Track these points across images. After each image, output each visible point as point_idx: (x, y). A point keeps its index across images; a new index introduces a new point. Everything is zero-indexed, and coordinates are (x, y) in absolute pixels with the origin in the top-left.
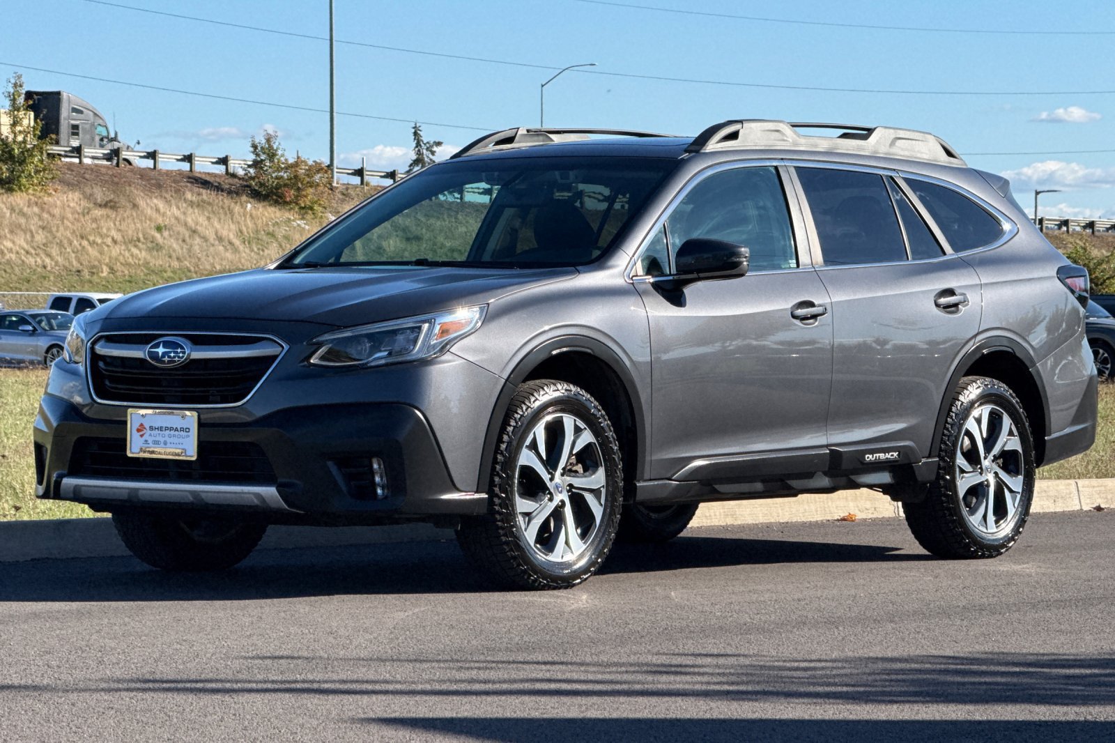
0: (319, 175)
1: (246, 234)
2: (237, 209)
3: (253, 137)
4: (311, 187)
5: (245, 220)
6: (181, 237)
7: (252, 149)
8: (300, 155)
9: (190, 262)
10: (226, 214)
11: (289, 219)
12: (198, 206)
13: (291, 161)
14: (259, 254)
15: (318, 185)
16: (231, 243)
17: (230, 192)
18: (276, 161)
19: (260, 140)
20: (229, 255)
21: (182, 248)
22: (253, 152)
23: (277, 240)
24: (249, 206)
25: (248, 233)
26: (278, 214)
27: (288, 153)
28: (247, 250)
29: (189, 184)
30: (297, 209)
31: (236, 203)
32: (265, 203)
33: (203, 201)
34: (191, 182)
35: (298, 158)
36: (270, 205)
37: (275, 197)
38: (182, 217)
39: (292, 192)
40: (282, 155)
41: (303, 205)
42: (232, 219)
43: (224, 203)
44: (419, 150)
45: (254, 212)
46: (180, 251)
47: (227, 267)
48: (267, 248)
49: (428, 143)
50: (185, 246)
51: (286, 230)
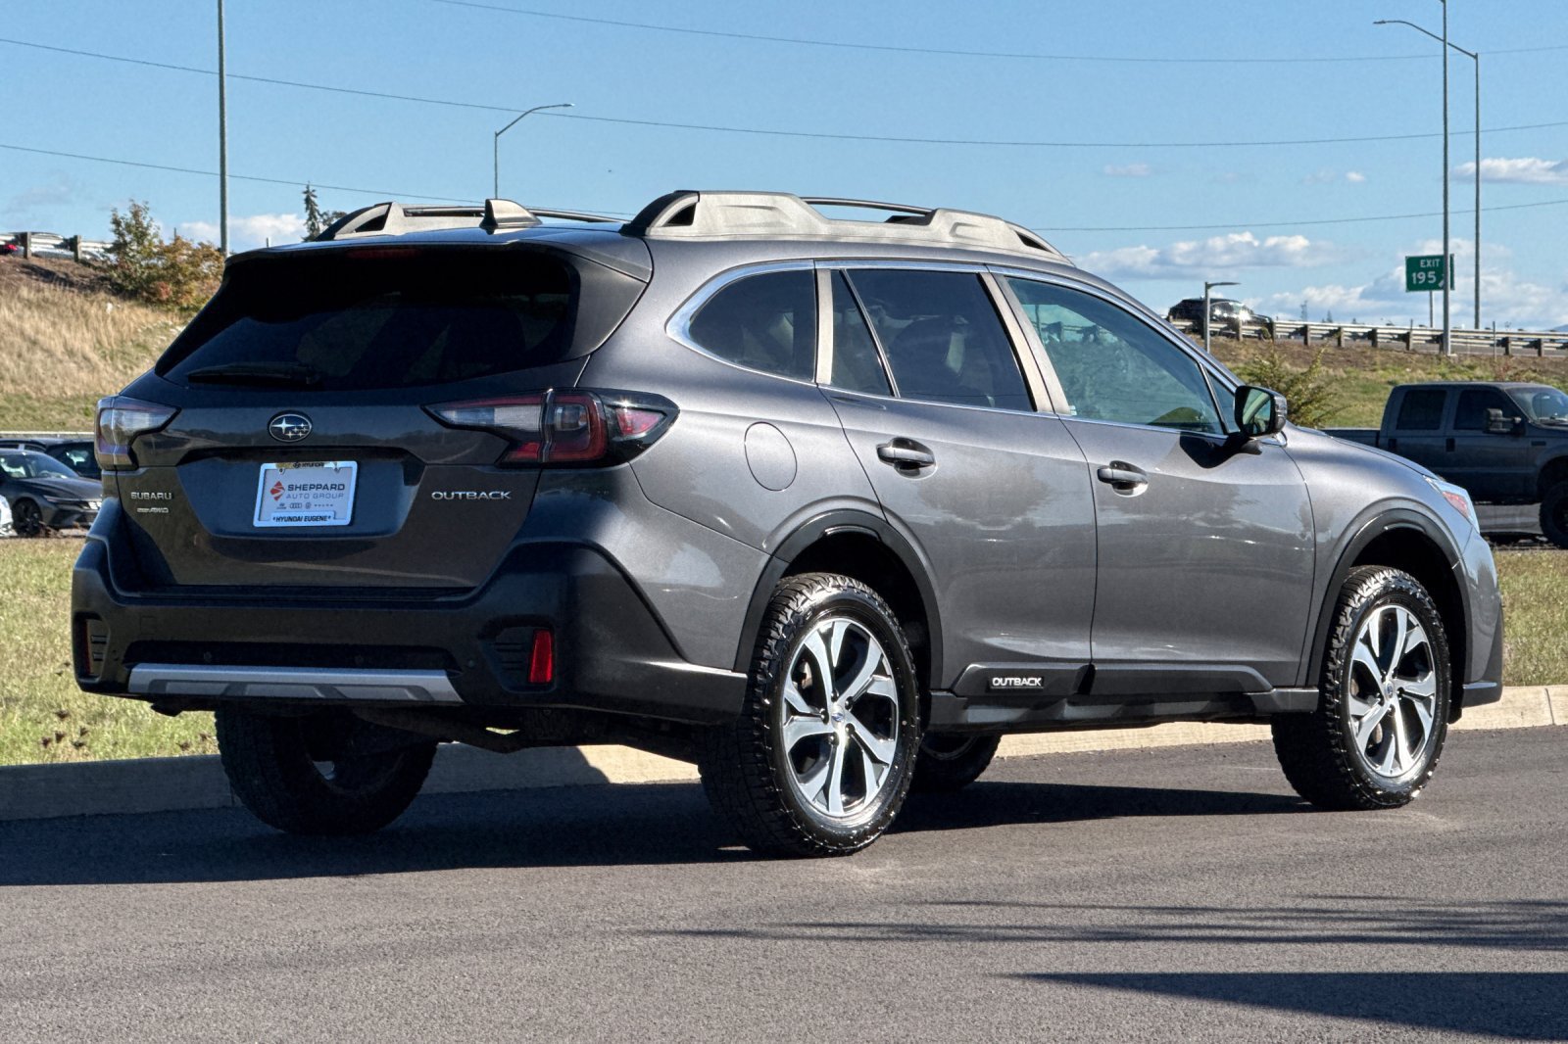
0: (208, 263)
1: (106, 345)
2: (93, 310)
3: (115, 210)
4: (197, 279)
5: (105, 326)
6: (16, 350)
7: (113, 227)
8: (178, 234)
9: (30, 386)
10: (78, 318)
11: (166, 324)
12: (39, 306)
13: (167, 242)
14: (126, 374)
15: (206, 276)
16: (86, 358)
17: (82, 288)
18: (146, 243)
19: (125, 214)
20: (84, 376)
21: (18, 366)
22: (115, 231)
23: (151, 355)
24: (110, 306)
25: (110, 344)
26: (151, 318)
27: (161, 232)
28: (110, 369)
29: (24, 276)
30: (176, 309)
31: (92, 302)
32: (132, 303)
33: (46, 300)
34: (27, 273)
35: (177, 239)
36: (140, 305)
37: (145, 294)
38: (17, 323)
39: (170, 287)
40: (156, 235)
41: (185, 305)
42: (87, 325)
43: (75, 303)
44: (313, 224)
45: (117, 316)
46: (16, 370)
47: (83, 392)
48: (138, 366)
49: (325, 214)
50: (22, 363)
51: (162, 340)
